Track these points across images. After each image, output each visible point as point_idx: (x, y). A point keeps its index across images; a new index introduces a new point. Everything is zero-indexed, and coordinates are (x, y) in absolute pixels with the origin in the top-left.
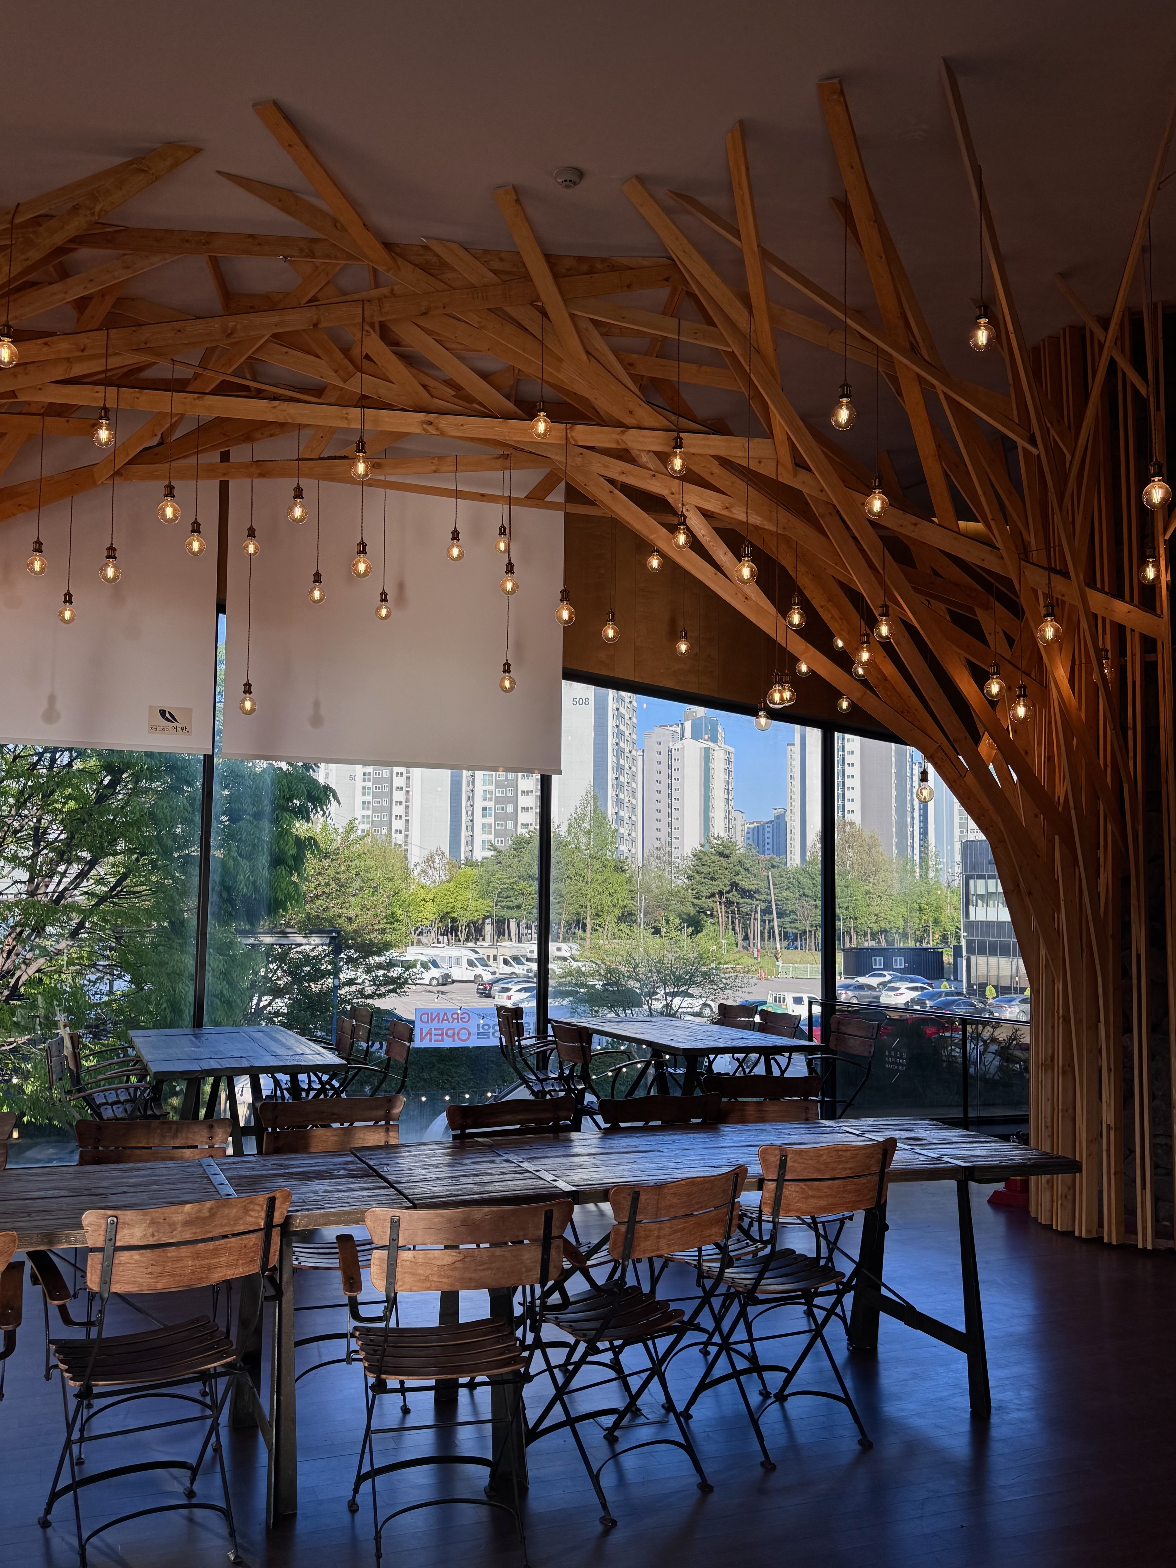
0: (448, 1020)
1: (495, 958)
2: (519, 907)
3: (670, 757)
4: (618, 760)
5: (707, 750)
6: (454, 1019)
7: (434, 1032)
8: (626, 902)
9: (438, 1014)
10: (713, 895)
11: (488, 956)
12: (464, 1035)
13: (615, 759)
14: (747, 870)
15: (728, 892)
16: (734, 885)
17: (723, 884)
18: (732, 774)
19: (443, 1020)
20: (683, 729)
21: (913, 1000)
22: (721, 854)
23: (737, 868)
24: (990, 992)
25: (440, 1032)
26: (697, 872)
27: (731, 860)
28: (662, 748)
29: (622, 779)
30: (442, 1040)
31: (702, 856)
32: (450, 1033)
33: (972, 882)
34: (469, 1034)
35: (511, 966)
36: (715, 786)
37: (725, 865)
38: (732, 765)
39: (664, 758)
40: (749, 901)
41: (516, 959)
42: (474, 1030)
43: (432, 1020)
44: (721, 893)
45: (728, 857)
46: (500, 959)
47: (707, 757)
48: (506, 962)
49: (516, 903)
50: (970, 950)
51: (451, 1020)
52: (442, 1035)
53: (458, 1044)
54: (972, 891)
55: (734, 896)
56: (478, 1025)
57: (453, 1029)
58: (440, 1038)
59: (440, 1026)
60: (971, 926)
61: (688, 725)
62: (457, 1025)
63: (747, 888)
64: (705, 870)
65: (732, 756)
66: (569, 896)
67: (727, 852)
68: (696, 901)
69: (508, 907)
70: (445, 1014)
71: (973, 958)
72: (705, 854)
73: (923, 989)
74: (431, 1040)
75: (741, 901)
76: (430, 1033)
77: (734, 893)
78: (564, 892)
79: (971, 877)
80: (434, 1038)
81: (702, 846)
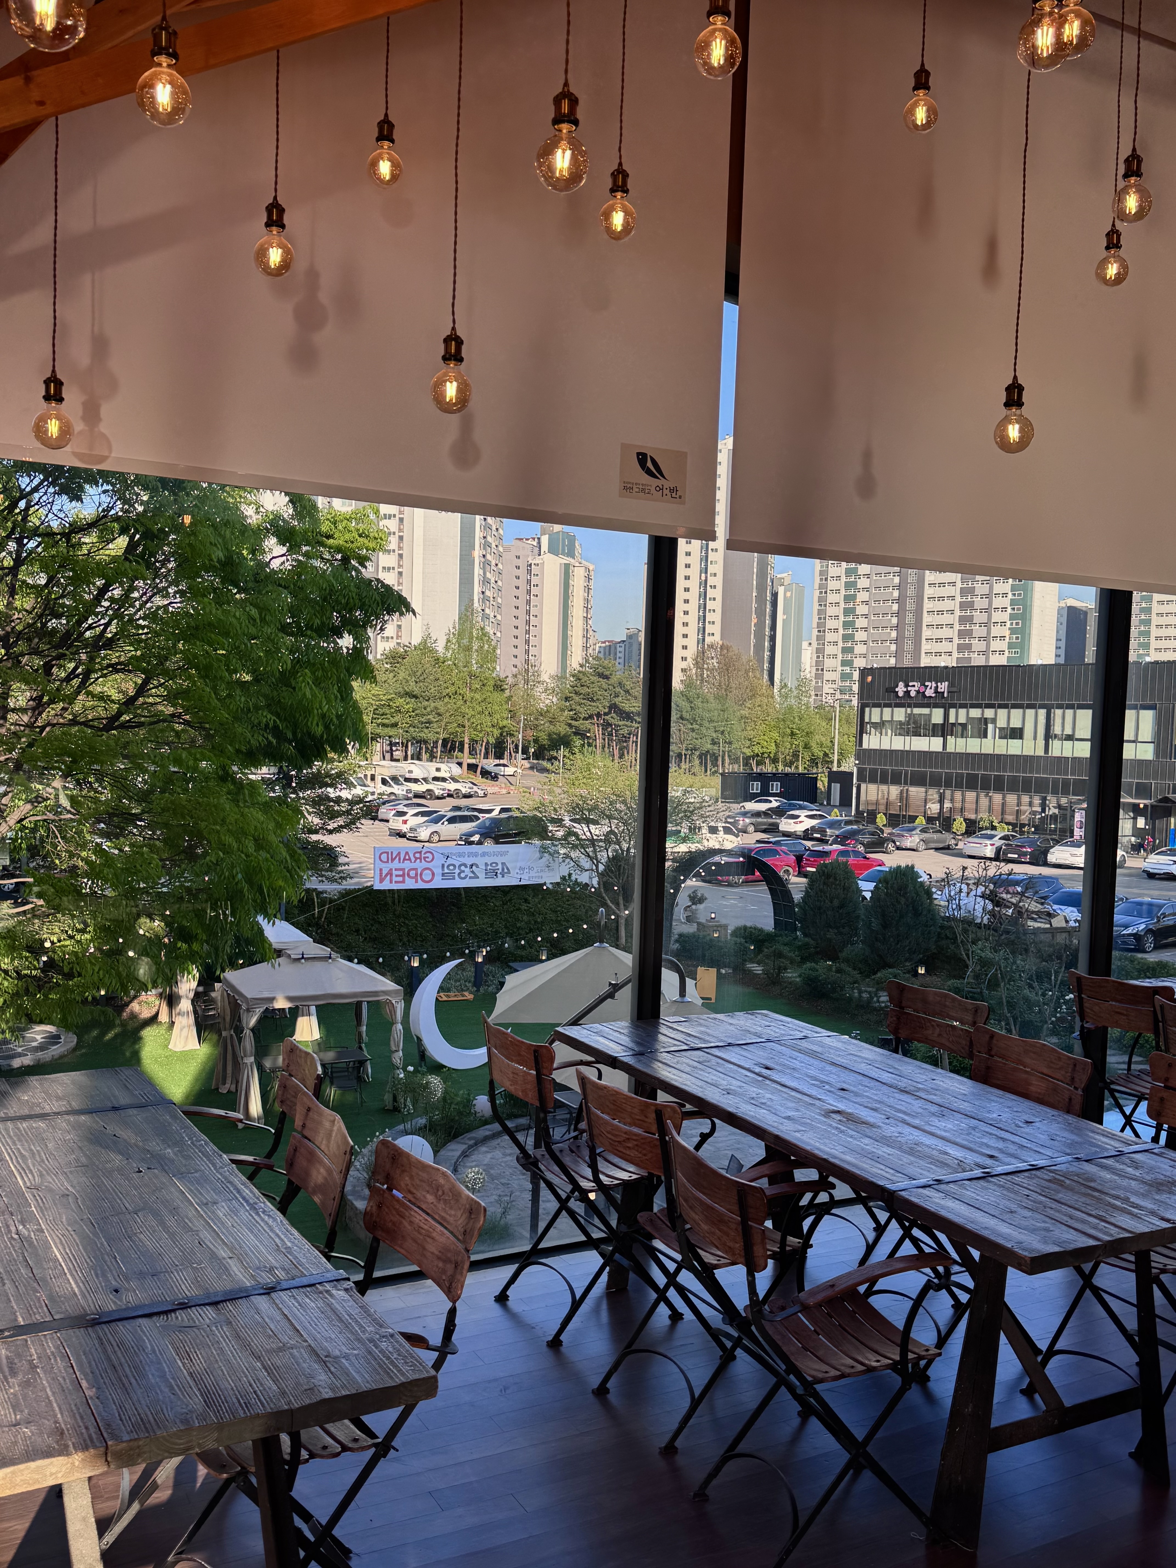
0: (410, 859)
1: (373, 778)
2: (395, 725)
3: (529, 572)
4: (485, 573)
5: (567, 566)
6: (416, 859)
7: (395, 873)
8: (505, 723)
9: (399, 854)
10: (591, 717)
11: (366, 776)
12: (427, 876)
13: (481, 572)
14: (627, 692)
15: (605, 714)
16: (613, 707)
17: (601, 707)
18: (591, 592)
19: (405, 859)
20: (539, 543)
21: (813, 827)
22: (602, 676)
23: (618, 689)
24: (881, 820)
25: (401, 873)
26: (576, 693)
27: (611, 681)
28: (521, 563)
29: (488, 593)
30: (403, 882)
31: (581, 676)
32: (412, 873)
33: (867, 710)
34: (433, 874)
35: (390, 786)
36: (574, 604)
37: (605, 686)
38: (592, 582)
39: (522, 572)
40: (629, 723)
41: (395, 779)
42: (438, 871)
43: (393, 860)
44: (599, 715)
45: (607, 677)
46: (378, 779)
47: (567, 572)
48: (384, 782)
49: (393, 720)
50: (861, 778)
51: (413, 859)
52: (403, 875)
53: (421, 885)
54: (867, 720)
55: (614, 719)
56: (443, 866)
57: (416, 869)
58: (401, 879)
59: (401, 866)
60: (863, 755)
61: (545, 540)
62: (420, 865)
63: (627, 709)
64: (584, 690)
65: (592, 573)
66: (448, 714)
67: (608, 673)
68: (573, 723)
69: (384, 725)
70: (407, 853)
71: (863, 786)
72: (584, 673)
73: (821, 816)
74: (391, 882)
75: (621, 723)
76: (390, 873)
77: (613, 715)
78: (442, 710)
79: (867, 705)
80: (395, 879)
81: (581, 666)
